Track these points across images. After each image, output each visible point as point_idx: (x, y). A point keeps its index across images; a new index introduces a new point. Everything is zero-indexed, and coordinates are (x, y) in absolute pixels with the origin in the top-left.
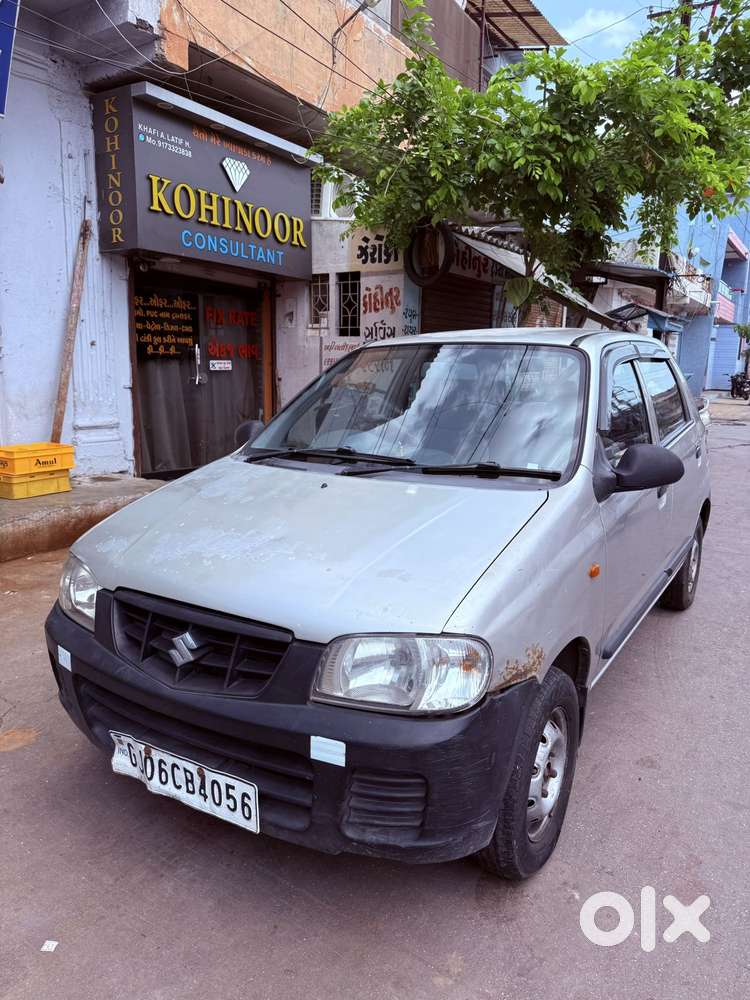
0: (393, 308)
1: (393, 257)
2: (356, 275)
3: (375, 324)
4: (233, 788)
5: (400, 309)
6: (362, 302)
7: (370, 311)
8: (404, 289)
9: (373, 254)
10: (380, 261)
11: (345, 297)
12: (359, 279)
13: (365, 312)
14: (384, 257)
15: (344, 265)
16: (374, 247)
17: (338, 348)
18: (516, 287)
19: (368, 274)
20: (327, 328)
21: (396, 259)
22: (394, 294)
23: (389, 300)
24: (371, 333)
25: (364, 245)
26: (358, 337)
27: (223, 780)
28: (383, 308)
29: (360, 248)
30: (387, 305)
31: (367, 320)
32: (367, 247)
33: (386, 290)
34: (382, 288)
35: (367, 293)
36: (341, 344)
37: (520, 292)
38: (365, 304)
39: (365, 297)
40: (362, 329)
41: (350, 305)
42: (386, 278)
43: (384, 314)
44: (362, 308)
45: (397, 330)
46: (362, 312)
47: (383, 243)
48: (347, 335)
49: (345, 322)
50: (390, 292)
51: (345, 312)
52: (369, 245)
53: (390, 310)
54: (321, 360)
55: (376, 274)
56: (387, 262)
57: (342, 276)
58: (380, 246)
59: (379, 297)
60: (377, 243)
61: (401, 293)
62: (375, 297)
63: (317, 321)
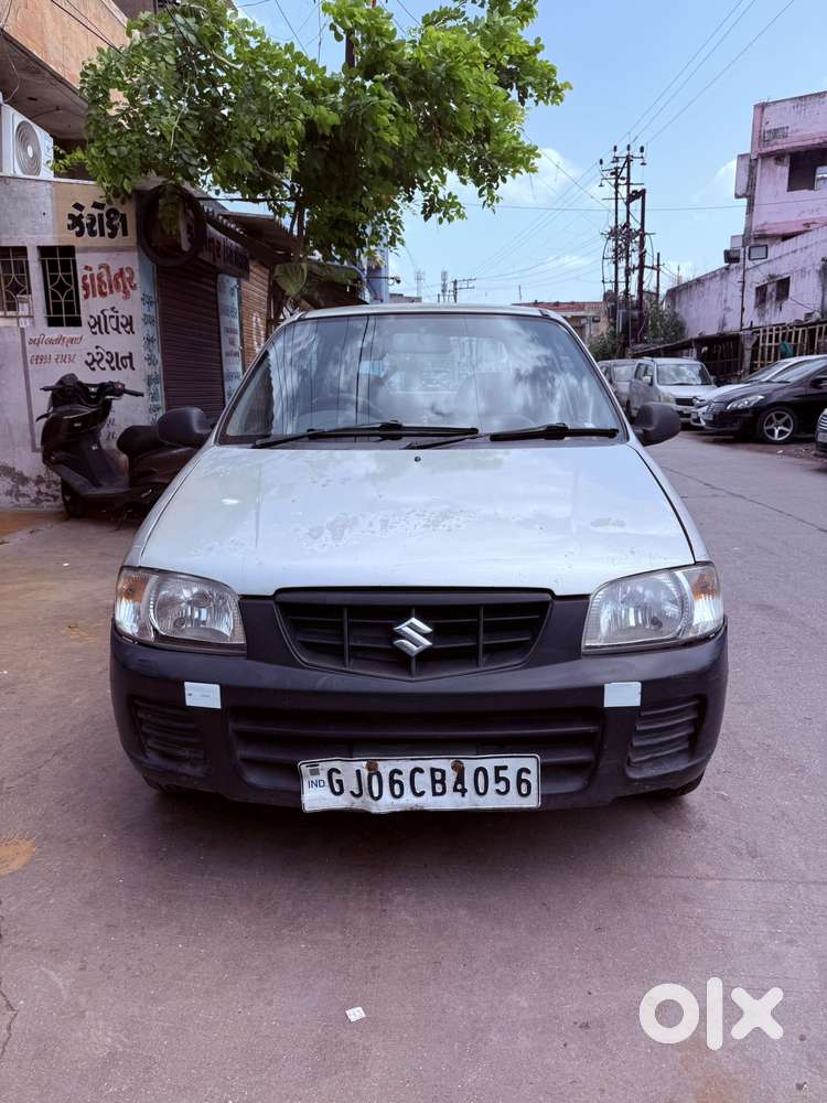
0: (126, 293)
1: (120, 231)
2: (69, 251)
3: (102, 312)
4: (505, 768)
5: (136, 294)
6: (80, 284)
7: (94, 296)
8: (140, 270)
9: (90, 226)
10: (102, 234)
11: (53, 279)
12: (74, 256)
13: (86, 297)
14: (107, 231)
15: (49, 236)
16: (91, 217)
17: (51, 342)
18: (289, 272)
19: (86, 250)
20: (30, 317)
21: (125, 233)
22: (127, 275)
23: (121, 282)
24: (98, 323)
25: (77, 213)
26: (78, 328)
27: (489, 764)
28: (111, 292)
29: (71, 216)
30: (118, 288)
31: (90, 307)
32: (81, 216)
33: (114, 270)
34: (108, 268)
35: (88, 273)
36: (55, 336)
37: (294, 279)
38: (85, 287)
39: (85, 278)
40: (84, 317)
41: (62, 287)
42: (114, 255)
43: (115, 299)
44: (82, 293)
45: (134, 319)
46: (81, 297)
47: (104, 212)
48: (62, 325)
49: (57, 308)
50: (121, 272)
51: (55, 296)
52: (84, 213)
53: (121, 294)
54: (25, 356)
55: (99, 250)
56: (112, 235)
57: (45, 251)
58: (101, 216)
59: (105, 278)
60: (96, 212)
61: (137, 274)
62: (99, 279)
63: (12, 307)
